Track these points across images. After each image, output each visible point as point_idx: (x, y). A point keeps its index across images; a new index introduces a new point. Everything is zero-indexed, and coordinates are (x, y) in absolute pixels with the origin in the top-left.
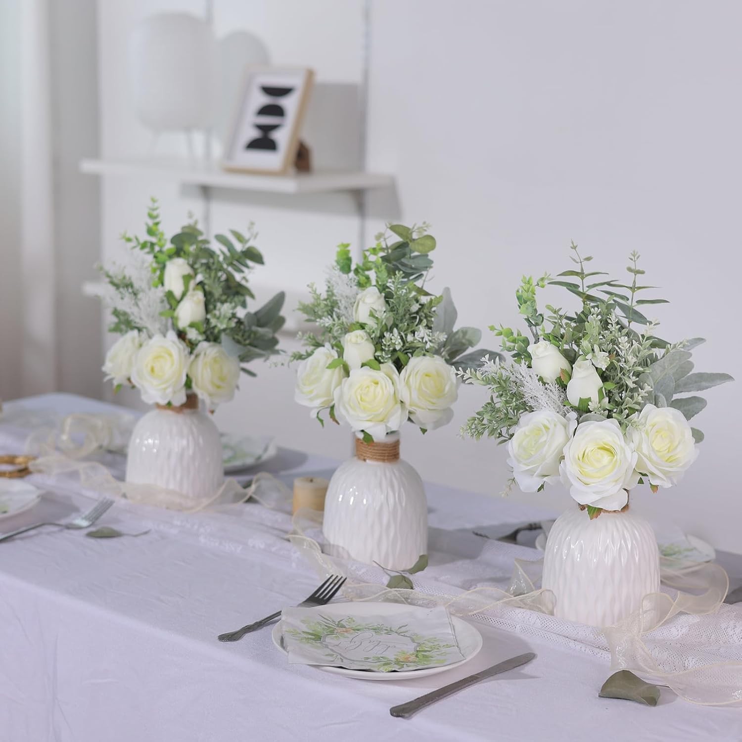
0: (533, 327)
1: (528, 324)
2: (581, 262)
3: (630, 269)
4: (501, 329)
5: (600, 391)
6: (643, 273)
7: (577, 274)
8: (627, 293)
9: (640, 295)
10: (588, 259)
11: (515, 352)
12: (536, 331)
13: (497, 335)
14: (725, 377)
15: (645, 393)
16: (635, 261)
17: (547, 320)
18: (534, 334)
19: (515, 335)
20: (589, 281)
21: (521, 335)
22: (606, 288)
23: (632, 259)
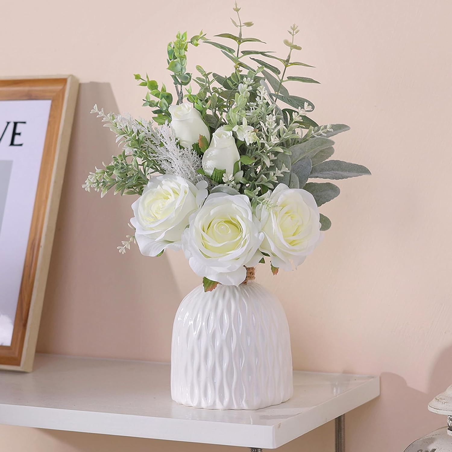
0: (179, 86)
1: (174, 81)
2: (241, 26)
3: (286, 42)
4: (146, 80)
5: (236, 164)
6: (299, 48)
7: (234, 38)
8: (281, 66)
9: (292, 71)
10: (249, 24)
11: (158, 108)
12: (181, 89)
13: (141, 85)
14: (362, 170)
15: (282, 173)
16: (293, 35)
17: (195, 81)
18: (178, 93)
19: (160, 89)
20: (245, 47)
21: (165, 91)
22: (260, 57)
23: (291, 33)
